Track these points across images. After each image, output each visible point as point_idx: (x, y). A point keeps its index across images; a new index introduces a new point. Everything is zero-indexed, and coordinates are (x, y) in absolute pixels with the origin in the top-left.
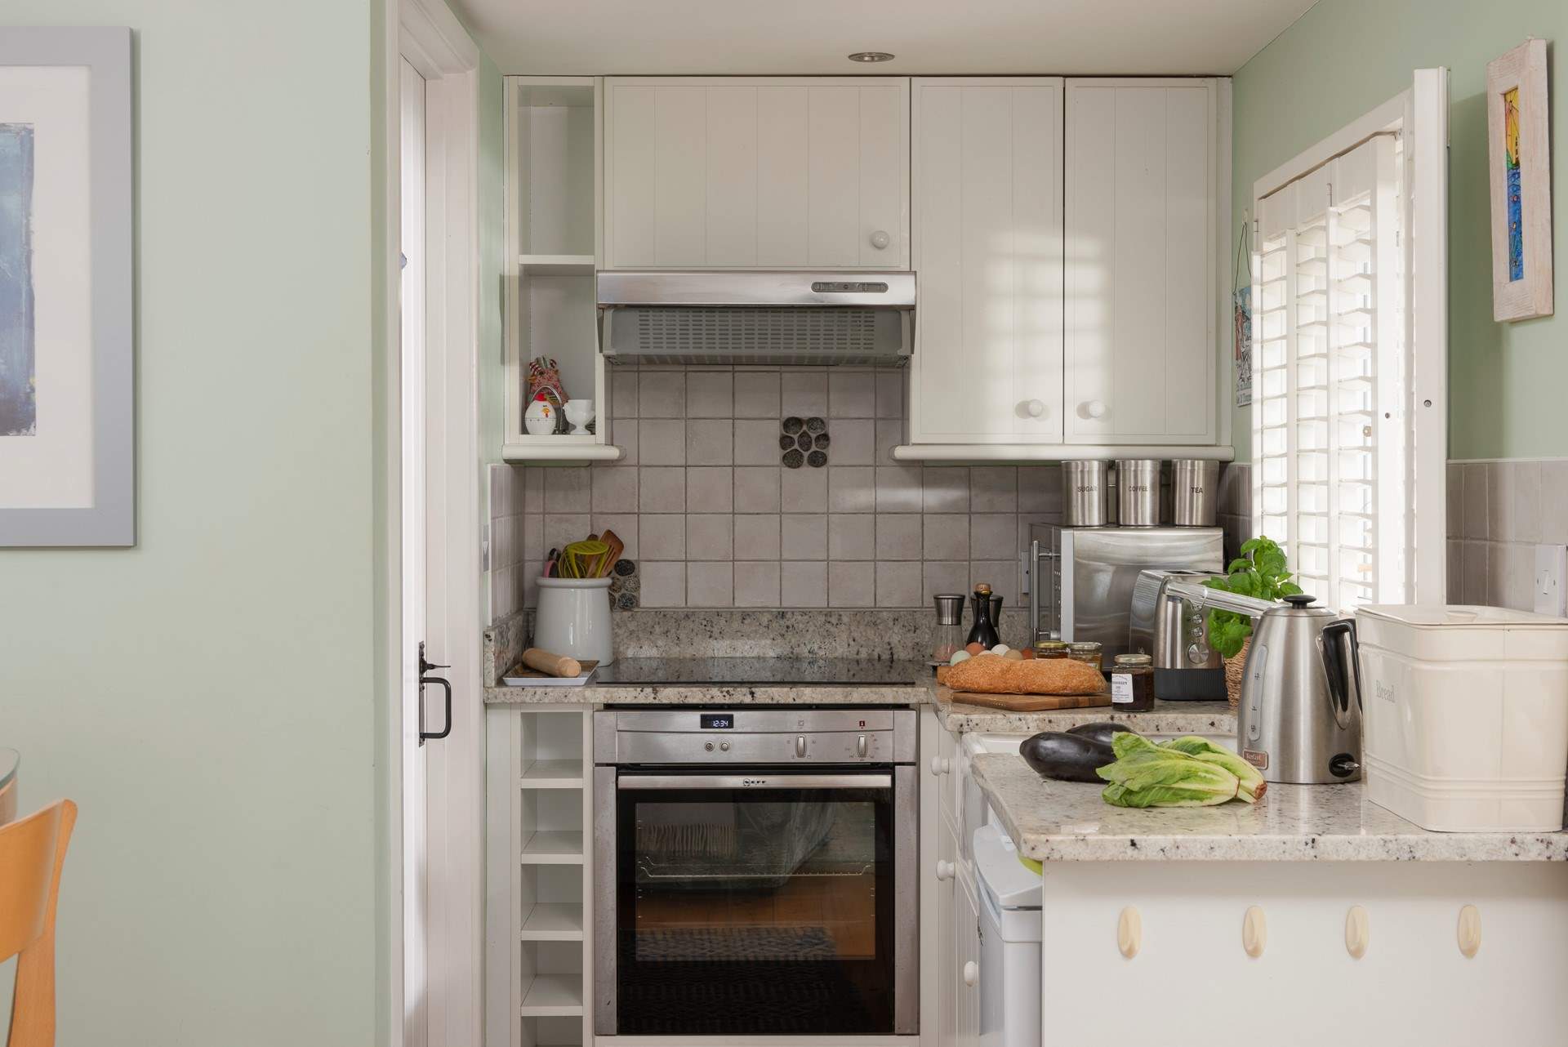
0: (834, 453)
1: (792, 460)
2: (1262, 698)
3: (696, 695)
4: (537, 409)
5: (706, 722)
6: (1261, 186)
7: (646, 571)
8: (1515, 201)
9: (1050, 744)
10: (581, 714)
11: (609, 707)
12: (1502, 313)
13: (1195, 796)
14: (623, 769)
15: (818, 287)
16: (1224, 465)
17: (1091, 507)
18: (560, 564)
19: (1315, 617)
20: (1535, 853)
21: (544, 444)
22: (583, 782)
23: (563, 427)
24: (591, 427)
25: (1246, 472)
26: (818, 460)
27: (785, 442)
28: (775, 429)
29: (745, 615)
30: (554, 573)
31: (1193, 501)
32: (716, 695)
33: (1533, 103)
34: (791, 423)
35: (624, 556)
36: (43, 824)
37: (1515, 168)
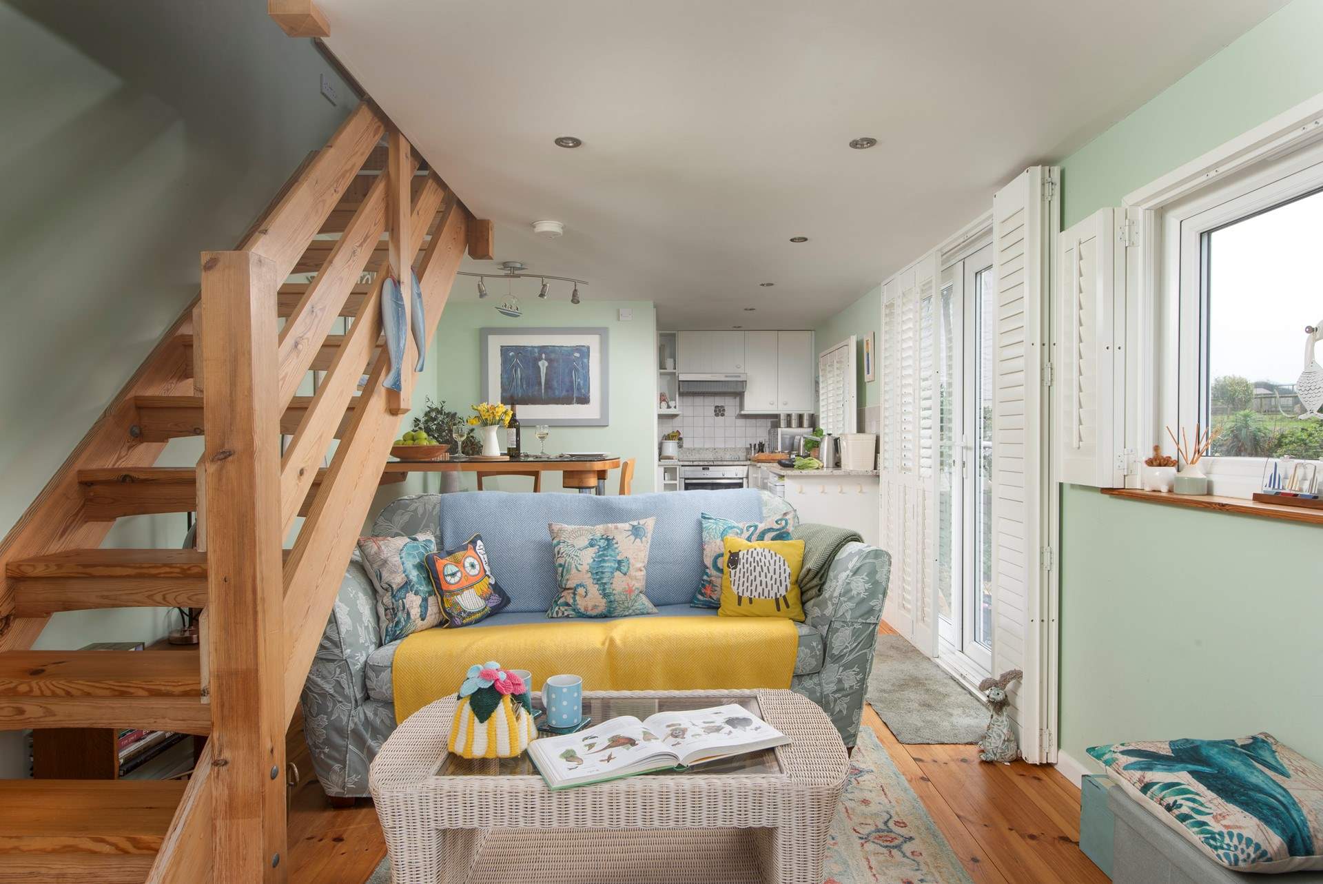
0: (726, 413)
1: (717, 415)
2: (823, 448)
3: (701, 463)
4: (664, 403)
5: (703, 469)
6: (822, 354)
7: (684, 440)
8: (868, 360)
9: (783, 461)
10: (676, 468)
11: (682, 466)
12: (866, 380)
13: (811, 467)
14: (686, 479)
15: (726, 376)
16: (813, 415)
17: (783, 423)
18: (668, 437)
19: (833, 437)
20: (870, 473)
21: (665, 411)
22: (677, 482)
23: (669, 407)
24: (675, 407)
25: (818, 416)
26: (723, 415)
27: (715, 411)
28: (713, 408)
29: (707, 449)
30: (666, 440)
31: (806, 423)
32: (706, 463)
33: (871, 342)
34: (716, 407)
35: (681, 436)
36: (626, 464)
37: (868, 355)
